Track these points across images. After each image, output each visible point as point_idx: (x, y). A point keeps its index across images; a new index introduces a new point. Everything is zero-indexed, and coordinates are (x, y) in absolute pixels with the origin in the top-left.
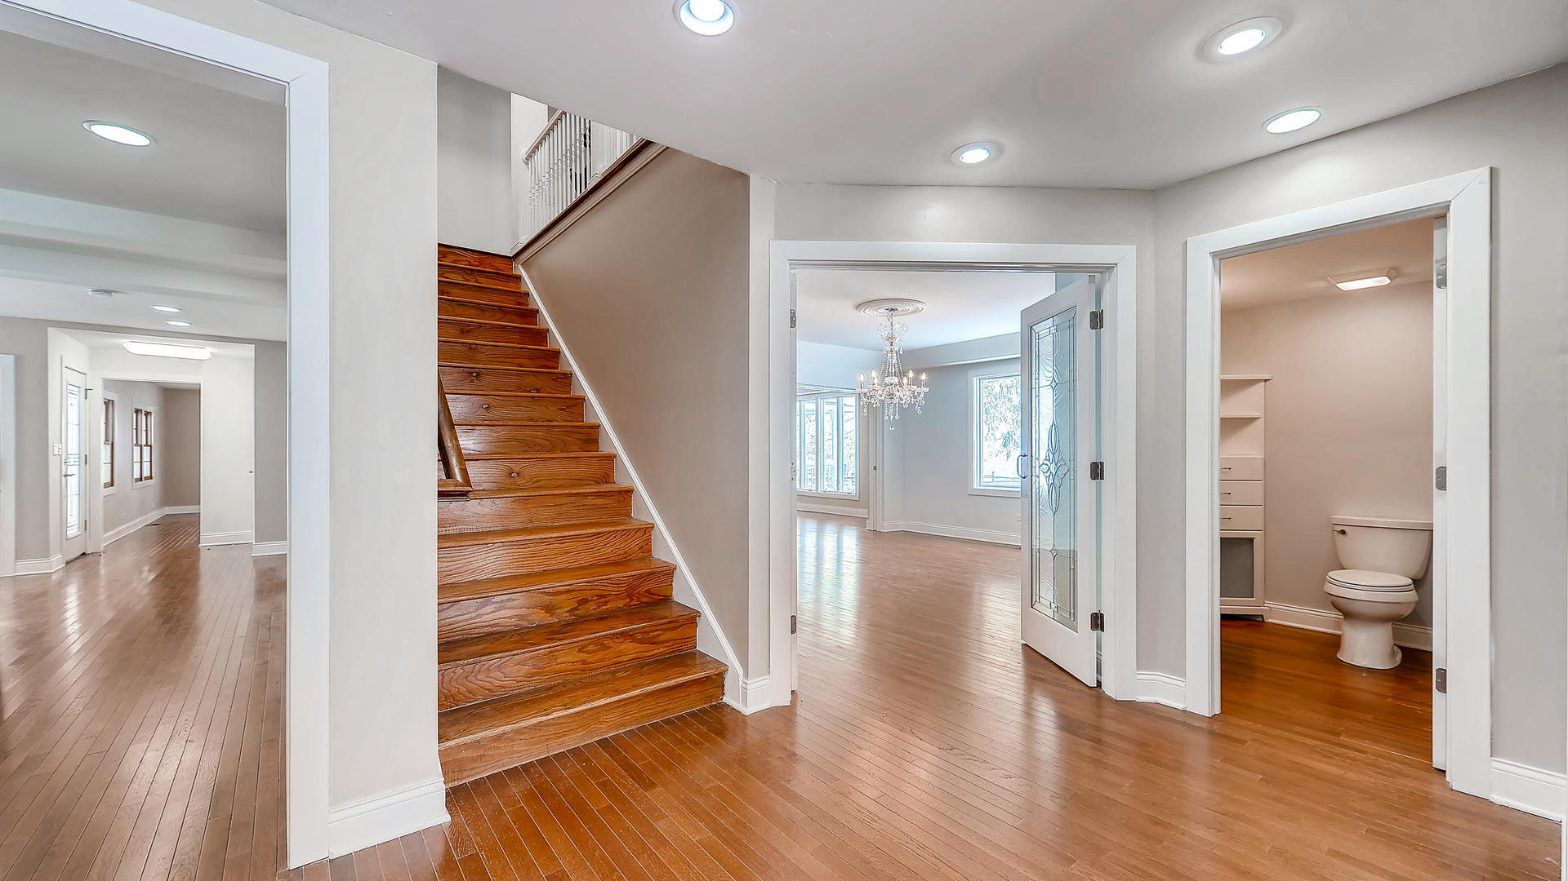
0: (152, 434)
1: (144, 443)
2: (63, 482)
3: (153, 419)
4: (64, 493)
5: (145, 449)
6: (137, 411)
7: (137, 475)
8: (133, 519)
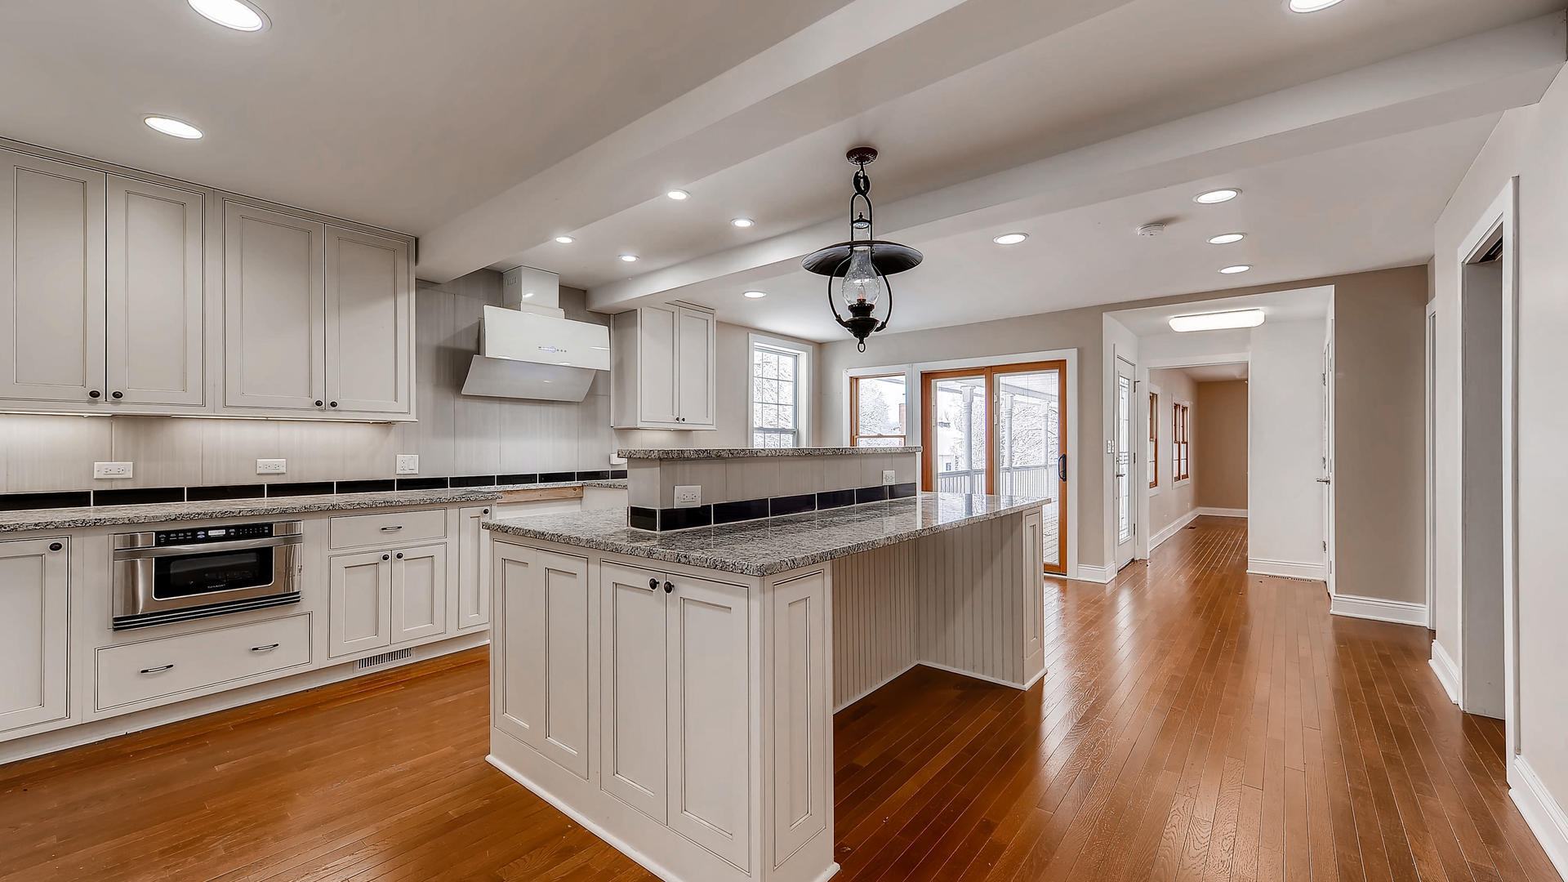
0: (1188, 431)
1: (1181, 440)
2: (1116, 481)
3: (1188, 414)
4: (1116, 495)
5: (1182, 445)
6: (1176, 406)
7: (1176, 474)
8: (1173, 521)
